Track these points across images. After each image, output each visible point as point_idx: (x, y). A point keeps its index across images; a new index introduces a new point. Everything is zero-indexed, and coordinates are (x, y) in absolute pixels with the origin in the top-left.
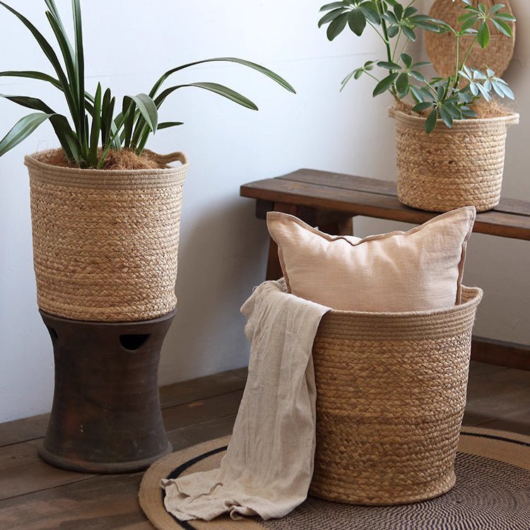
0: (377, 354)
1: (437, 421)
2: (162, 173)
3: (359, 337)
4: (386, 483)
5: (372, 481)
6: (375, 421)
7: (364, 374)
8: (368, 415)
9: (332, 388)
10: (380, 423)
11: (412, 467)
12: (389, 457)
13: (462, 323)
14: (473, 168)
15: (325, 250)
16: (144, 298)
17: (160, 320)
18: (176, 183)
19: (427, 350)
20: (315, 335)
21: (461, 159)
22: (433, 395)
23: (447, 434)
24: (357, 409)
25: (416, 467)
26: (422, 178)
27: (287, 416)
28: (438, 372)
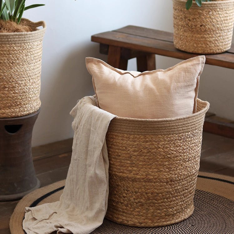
0: (143, 142)
1: (180, 180)
2: (27, 35)
3: (132, 133)
4: (149, 215)
5: (141, 214)
6: (142, 180)
7: (135, 154)
8: (138, 177)
9: (118, 161)
10: (145, 182)
11: (165, 206)
12: (151, 201)
13: (195, 124)
14: (214, 29)
15: (117, 81)
16: (18, 105)
17: (28, 116)
18: (36, 40)
19: (173, 140)
20: (106, 132)
21: (207, 24)
22: (177, 165)
23: (186, 186)
24: (132, 173)
25: (167, 206)
26: (186, 34)
27: (91, 177)
28: (180, 153)
